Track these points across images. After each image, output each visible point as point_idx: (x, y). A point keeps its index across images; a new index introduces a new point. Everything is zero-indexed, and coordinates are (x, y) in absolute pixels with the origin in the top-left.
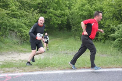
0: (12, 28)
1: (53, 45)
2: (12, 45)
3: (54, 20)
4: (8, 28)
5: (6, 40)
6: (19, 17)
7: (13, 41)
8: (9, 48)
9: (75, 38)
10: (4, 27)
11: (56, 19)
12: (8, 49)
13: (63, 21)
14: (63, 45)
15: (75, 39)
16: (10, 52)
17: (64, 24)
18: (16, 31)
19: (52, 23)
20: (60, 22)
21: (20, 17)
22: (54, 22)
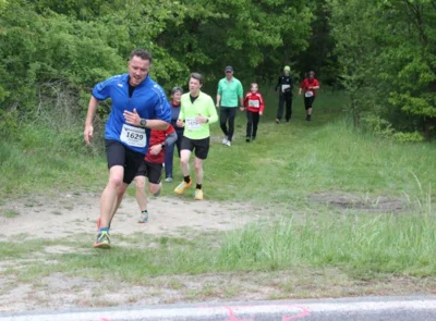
0: (49, 68)
1: (262, 160)
2: (58, 157)
3: (246, 27)
4: (35, 66)
5: (32, 131)
6: (77, 9)
7: (61, 136)
8: (54, 172)
9: (356, 123)
10: (10, 59)
11: (256, 19)
12: (49, 175)
13: (290, 30)
14: (312, 162)
15: (359, 130)
16: (69, 196)
17: (296, 47)
18: (72, 85)
19: (238, 45)
20: (278, 41)
21: (84, 11)
22: (244, 37)
